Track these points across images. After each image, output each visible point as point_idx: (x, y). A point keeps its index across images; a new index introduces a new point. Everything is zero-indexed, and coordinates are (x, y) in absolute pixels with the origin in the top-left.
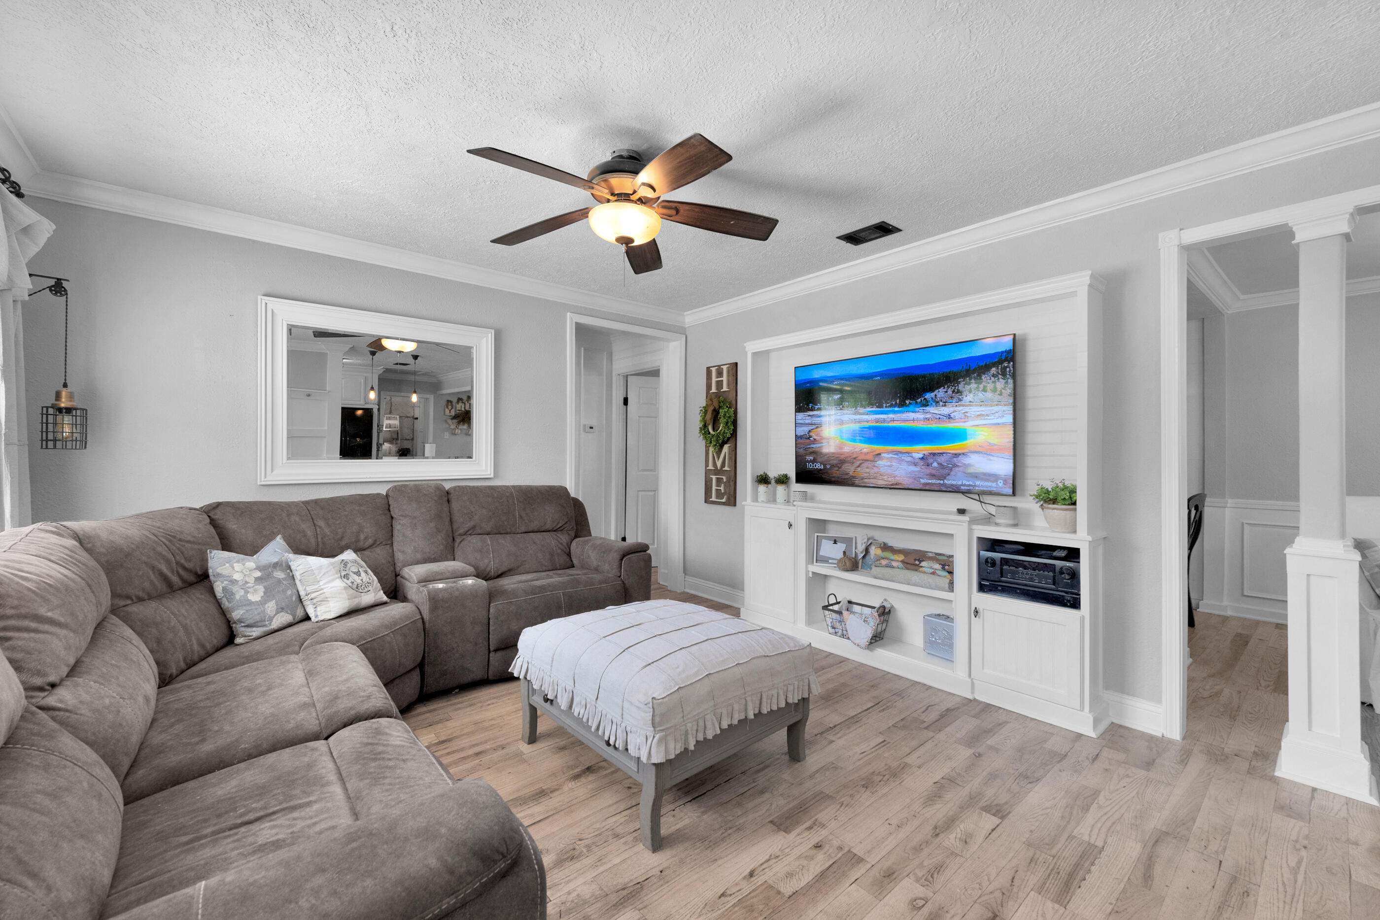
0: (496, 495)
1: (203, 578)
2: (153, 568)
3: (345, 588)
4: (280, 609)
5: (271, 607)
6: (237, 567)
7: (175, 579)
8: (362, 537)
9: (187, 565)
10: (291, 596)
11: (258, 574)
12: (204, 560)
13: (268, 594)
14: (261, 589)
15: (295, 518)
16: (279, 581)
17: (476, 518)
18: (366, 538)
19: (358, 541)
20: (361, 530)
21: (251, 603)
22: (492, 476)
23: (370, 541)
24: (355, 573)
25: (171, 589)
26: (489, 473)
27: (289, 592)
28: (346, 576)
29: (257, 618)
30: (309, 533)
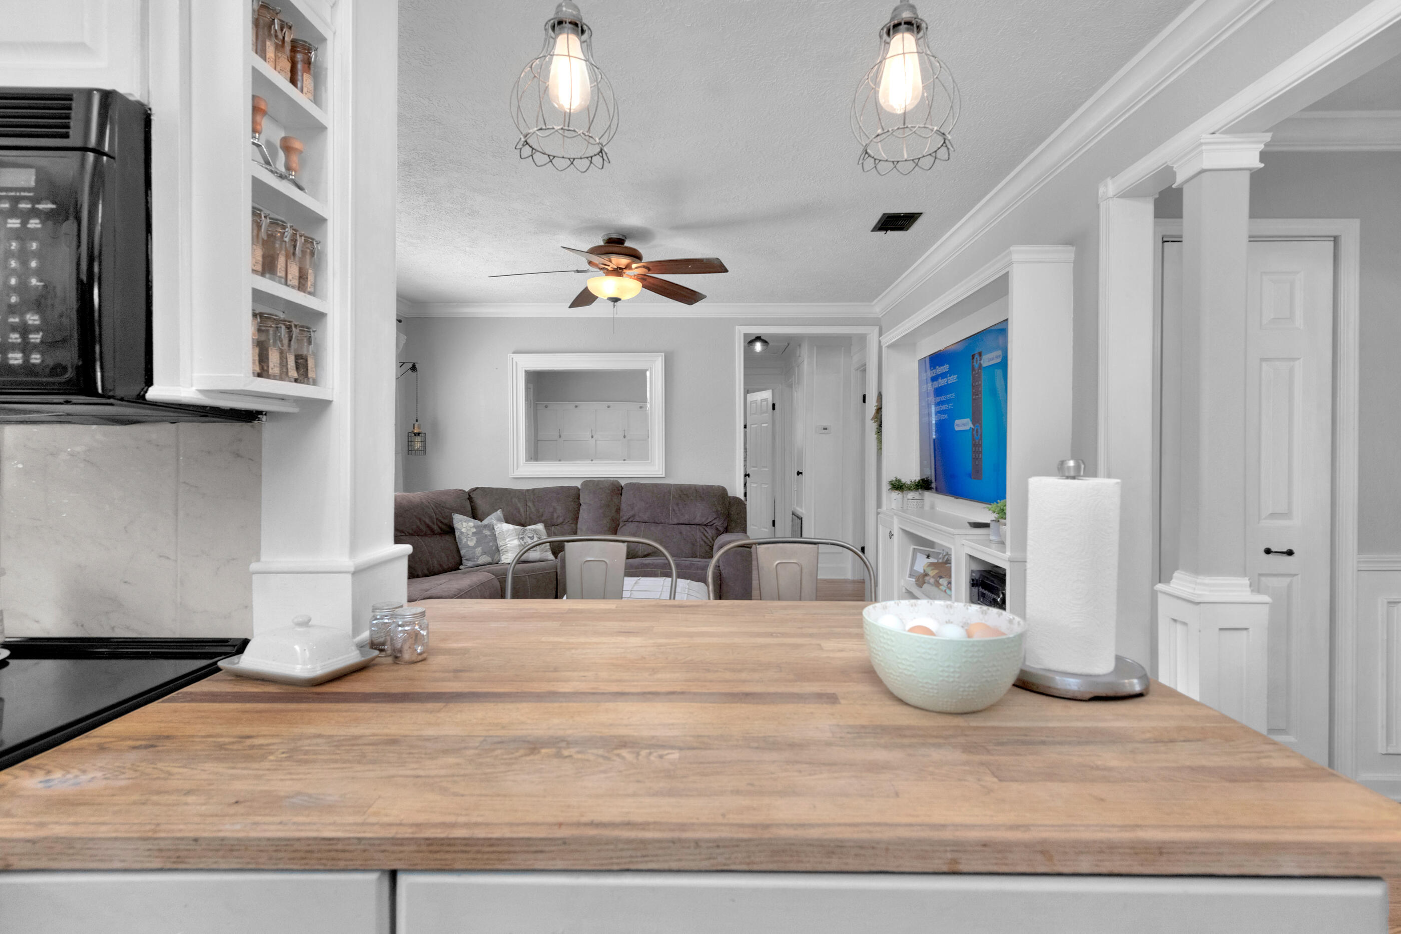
0: (655, 491)
1: (450, 530)
2: (420, 519)
3: (519, 546)
4: (484, 553)
5: (479, 550)
6: (465, 524)
7: (435, 528)
8: (555, 516)
9: (443, 520)
10: (492, 546)
11: (474, 530)
12: (451, 519)
13: (478, 543)
14: (475, 539)
15: (515, 500)
16: (486, 536)
17: (636, 508)
18: (558, 517)
19: (552, 518)
20: (555, 510)
21: (469, 547)
22: (664, 476)
23: (560, 520)
24: (529, 537)
25: (433, 533)
26: (661, 473)
27: (491, 544)
28: (522, 539)
29: (471, 556)
30: (522, 510)
